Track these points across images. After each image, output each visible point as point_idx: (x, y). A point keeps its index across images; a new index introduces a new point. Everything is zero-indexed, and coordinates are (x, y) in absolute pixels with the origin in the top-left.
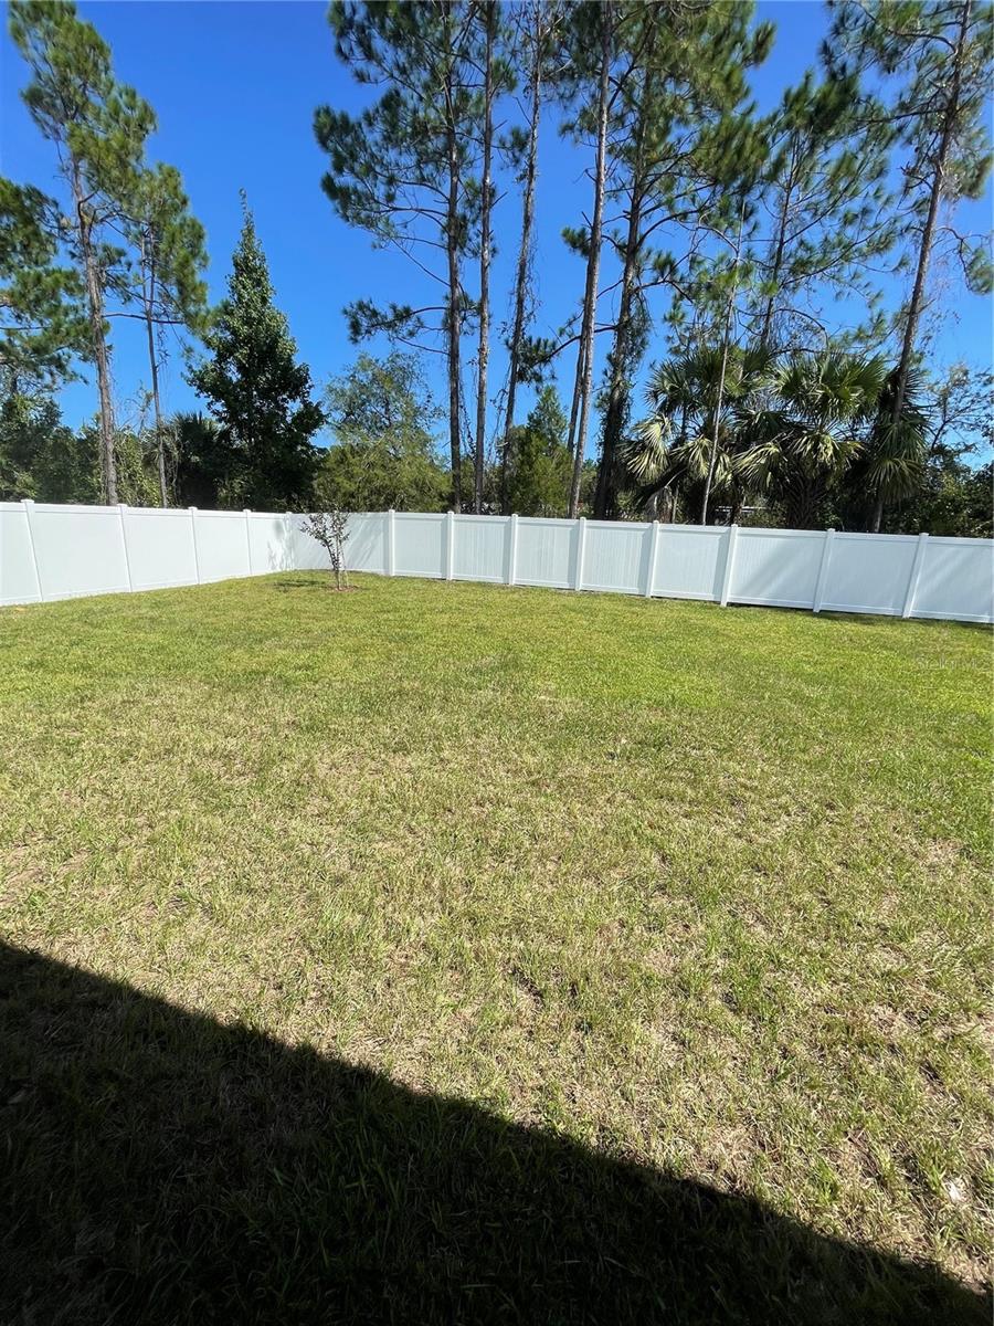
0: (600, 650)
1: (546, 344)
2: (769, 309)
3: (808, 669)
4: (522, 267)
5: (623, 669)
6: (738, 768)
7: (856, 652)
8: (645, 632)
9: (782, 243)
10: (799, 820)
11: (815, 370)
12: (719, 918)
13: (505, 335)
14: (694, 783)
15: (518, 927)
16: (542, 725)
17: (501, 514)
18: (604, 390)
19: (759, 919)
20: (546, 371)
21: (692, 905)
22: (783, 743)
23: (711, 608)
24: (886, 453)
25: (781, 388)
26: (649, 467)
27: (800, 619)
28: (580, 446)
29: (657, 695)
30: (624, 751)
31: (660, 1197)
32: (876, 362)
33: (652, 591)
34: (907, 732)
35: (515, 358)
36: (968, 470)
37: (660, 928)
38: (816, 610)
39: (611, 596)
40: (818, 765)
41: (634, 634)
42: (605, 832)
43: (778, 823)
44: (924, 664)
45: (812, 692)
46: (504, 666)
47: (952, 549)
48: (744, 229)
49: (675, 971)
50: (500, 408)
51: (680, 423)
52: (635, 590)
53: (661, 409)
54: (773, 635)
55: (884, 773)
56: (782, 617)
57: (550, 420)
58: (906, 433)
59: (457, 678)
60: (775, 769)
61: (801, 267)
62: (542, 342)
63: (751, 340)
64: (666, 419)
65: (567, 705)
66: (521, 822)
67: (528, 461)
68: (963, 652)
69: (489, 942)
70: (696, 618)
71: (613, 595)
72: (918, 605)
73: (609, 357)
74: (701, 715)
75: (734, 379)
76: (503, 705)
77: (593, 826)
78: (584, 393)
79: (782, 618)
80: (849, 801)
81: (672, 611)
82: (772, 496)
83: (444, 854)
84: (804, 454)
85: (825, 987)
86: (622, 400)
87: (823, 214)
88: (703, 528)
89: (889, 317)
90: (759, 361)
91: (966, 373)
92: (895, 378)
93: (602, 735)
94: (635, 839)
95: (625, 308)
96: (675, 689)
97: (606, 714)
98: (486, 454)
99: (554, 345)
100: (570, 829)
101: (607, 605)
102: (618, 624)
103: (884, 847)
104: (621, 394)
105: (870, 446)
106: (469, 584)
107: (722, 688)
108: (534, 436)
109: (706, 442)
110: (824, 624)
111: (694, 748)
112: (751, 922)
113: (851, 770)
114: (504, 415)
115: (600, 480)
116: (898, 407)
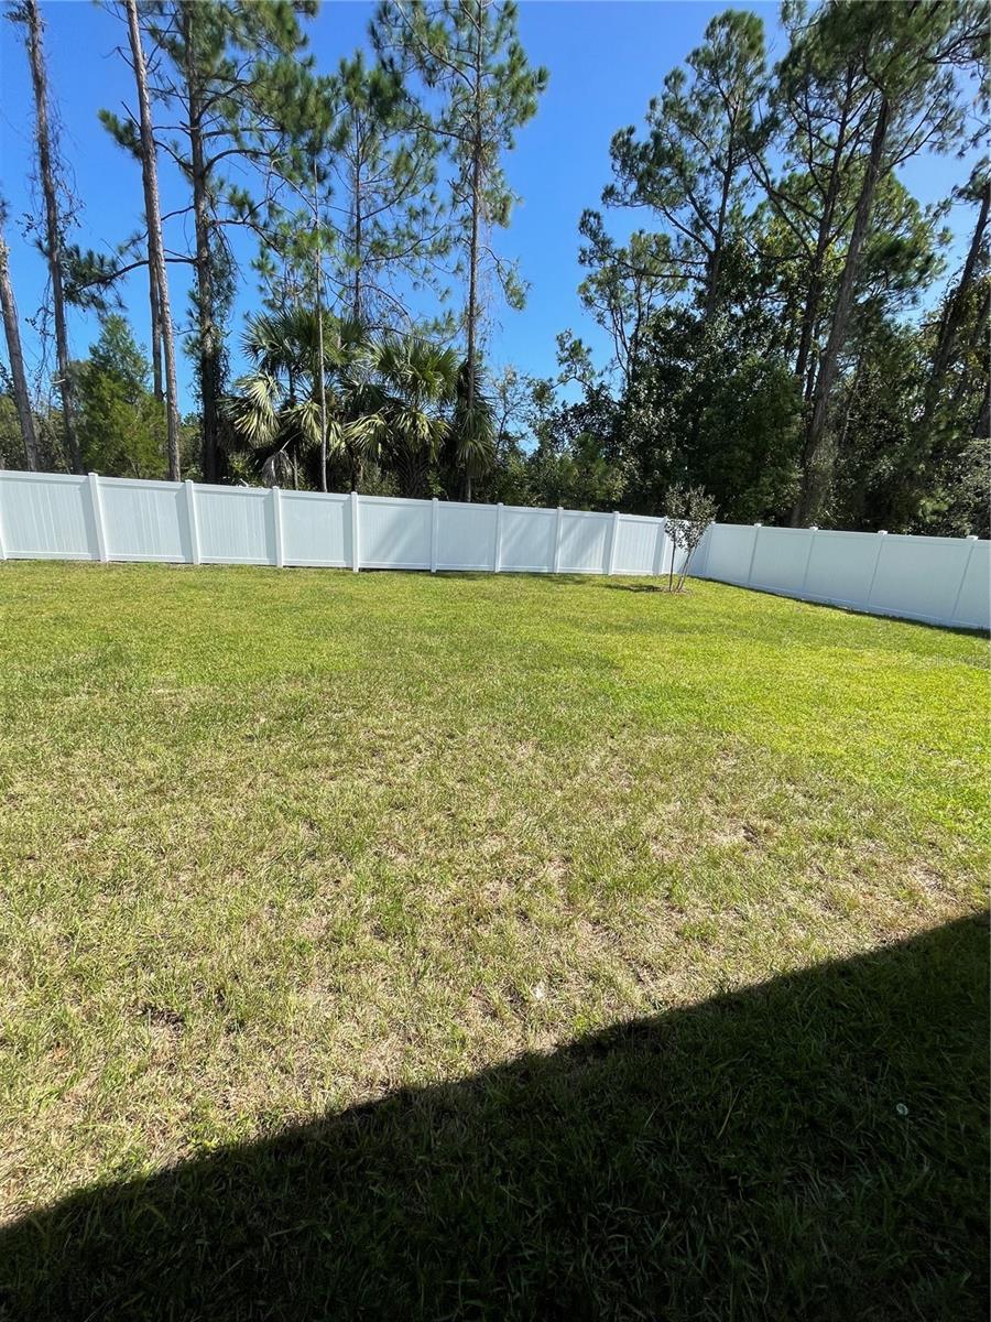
0: (230, 628)
1: (102, 261)
2: (357, 283)
3: (429, 622)
4: (43, 144)
5: (258, 645)
6: (376, 721)
7: (465, 604)
8: (280, 604)
9: (359, 220)
10: (429, 754)
11: (404, 352)
12: (364, 864)
13: (33, 234)
14: (336, 746)
15: (146, 961)
16: (160, 723)
17: (74, 472)
18: (193, 334)
19: (401, 850)
20: (108, 296)
21: (341, 860)
22: (413, 690)
23: (344, 575)
24: (468, 435)
25: (377, 363)
26: (260, 429)
27: (421, 579)
28: (170, 396)
29: (296, 667)
30: (263, 731)
31: (322, 1142)
32: (449, 353)
33: (283, 561)
34: (501, 663)
35: (56, 269)
36: (525, 454)
37: (311, 894)
38: (433, 571)
39: (238, 569)
40: (439, 705)
41: (267, 607)
42: (248, 819)
43: (411, 762)
44: (509, 608)
45: (433, 642)
46: (102, 662)
47: (520, 516)
48: (320, 191)
49: (328, 928)
50: (44, 332)
51: (287, 385)
52: (264, 560)
53: (263, 365)
54: (400, 595)
55: (485, 701)
56: (405, 578)
57: (123, 358)
58: (478, 418)
59: (27, 687)
60: (407, 715)
61: (379, 247)
62: (96, 257)
63: (345, 310)
64: (270, 378)
65: (194, 695)
66: (142, 840)
67: (98, 405)
68: (534, 596)
69: (108, 993)
70: (331, 585)
71: (241, 567)
72: (504, 562)
73: (192, 296)
74: (340, 678)
75: (333, 346)
76: (104, 709)
77: (234, 816)
78: (165, 333)
79: (407, 579)
80: (464, 727)
81: (306, 580)
82: (385, 466)
83: (26, 915)
84: (406, 430)
85: (453, 886)
86: (217, 351)
87: (392, 202)
88: (326, 495)
89: (456, 316)
90: (355, 332)
91: (515, 375)
92: (466, 369)
93: (238, 719)
94: (282, 816)
95: (203, 243)
96: (315, 658)
97: (240, 696)
98: (32, 390)
99: (114, 264)
100: (206, 829)
101: (234, 578)
102: (248, 598)
103: (489, 758)
104: (215, 341)
105: (455, 427)
106: (39, 563)
107: (358, 650)
108: (103, 376)
109: (315, 406)
110: (440, 583)
111: (335, 712)
112: (393, 855)
113: (464, 702)
114: (52, 344)
115: (205, 437)
116: (472, 396)
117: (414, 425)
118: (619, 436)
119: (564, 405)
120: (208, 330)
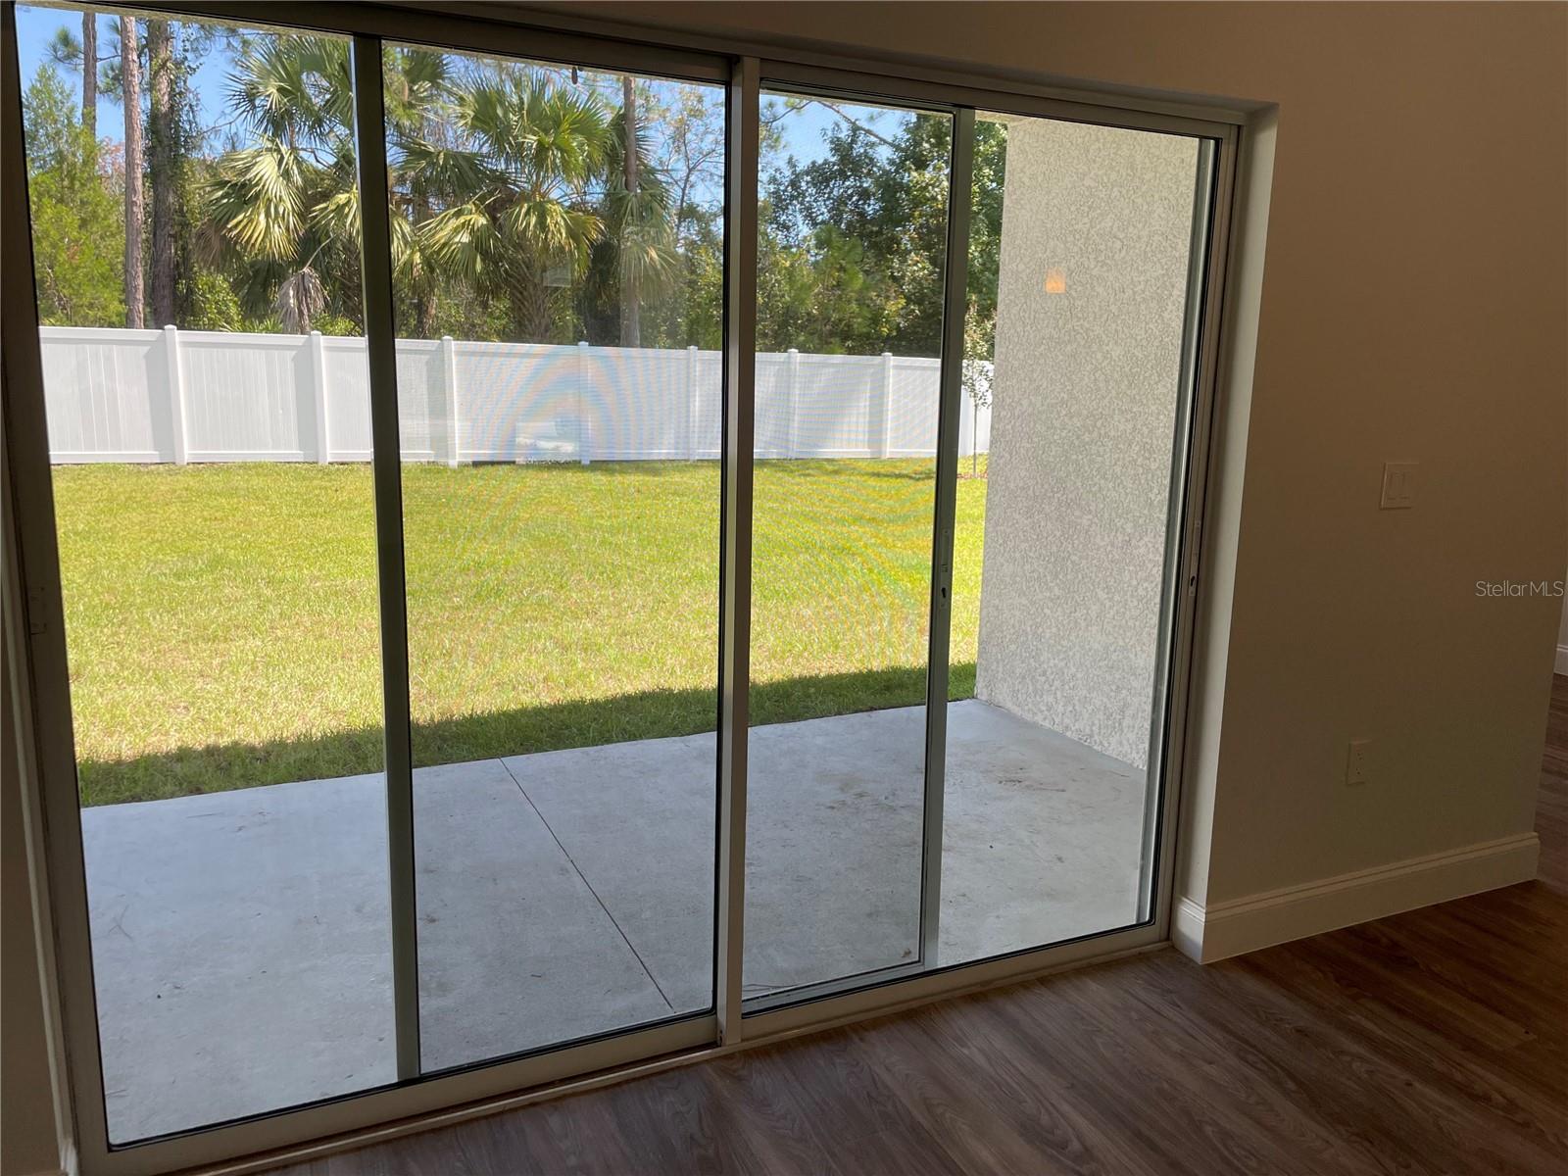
11: (515, 102)
23: (438, 471)
25: (469, 120)
26: (273, 234)
33: (329, 455)
38: (586, 462)
39: (254, 469)
52: (297, 454)
58: (646, 207)
64: (282, 147)
71: (259, 466)
75: (395, 97)
79: (545, 475)
84: (529, 234)
86: (177, 99)
105: (608, 220)
116: (633, 168)
117: (542, 224)
118: (892, 215)
119: (791, 162)
120: (163, 66)
